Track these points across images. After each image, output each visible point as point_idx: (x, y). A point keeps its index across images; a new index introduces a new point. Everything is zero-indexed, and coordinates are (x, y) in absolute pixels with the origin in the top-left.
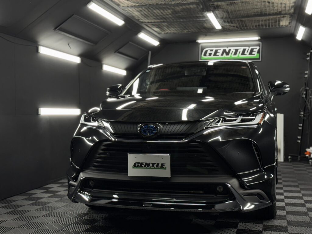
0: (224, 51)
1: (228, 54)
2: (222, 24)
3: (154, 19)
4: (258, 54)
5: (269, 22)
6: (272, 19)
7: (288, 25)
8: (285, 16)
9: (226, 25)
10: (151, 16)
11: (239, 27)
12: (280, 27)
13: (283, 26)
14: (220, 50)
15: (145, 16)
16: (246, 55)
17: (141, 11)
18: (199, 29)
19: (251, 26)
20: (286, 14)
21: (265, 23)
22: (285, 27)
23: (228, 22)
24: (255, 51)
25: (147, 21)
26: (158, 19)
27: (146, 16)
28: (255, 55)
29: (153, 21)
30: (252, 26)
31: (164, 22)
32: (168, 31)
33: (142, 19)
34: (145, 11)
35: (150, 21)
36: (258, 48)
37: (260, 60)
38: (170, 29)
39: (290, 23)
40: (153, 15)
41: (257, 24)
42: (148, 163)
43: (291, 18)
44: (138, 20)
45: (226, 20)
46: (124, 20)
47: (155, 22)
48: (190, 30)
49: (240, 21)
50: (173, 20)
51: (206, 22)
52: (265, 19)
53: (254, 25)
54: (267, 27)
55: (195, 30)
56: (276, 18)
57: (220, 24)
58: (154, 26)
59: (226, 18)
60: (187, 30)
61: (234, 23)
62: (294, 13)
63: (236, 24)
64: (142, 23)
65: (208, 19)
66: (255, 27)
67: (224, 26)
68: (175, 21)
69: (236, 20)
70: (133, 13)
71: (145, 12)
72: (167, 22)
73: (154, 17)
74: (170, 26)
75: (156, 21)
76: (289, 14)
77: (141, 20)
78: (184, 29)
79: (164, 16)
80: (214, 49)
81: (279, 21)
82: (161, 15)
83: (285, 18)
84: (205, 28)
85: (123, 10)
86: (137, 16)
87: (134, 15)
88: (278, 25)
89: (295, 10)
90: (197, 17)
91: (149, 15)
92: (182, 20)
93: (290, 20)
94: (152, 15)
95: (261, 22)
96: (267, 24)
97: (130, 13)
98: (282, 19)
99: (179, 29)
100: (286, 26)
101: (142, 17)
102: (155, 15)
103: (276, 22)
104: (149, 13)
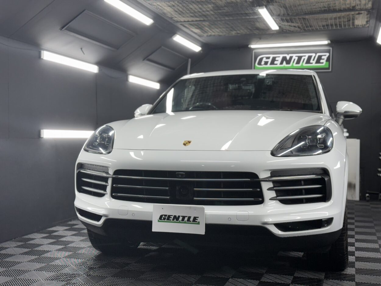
0: (284, 59)
1: (288, 62)
2: (280, 23)
3: (192, 17)
4: (328, 63)
5: (340, 20)
6: (344, 17)
7: (365, 25)
8: (360, 12)
9: (285, 25)
10: (186, 12)
11: (302, 27)
12: (355, 27)
13: (358, 25)
14: (279, 57)
15: (179, 12)
16: (312, 63)
17: (174, 6)
18: (250, 30)
19: (317, 26)
20: (361, 10)
21: (335, 22)
22: (361, 27)
23: (287, 21)
24: (324, 59)
25: (182, 19)
26: (196, 17)
27: (181, 13)
28: (324, 63)
29: (190, 19)
30: (319, 26)
31: (204, 21)
32: (211, 32)
33: (176, 17)
34: (178, 6)
35: (186, 19)
36: (328, 54)
37: (330, 70)
38: (213, 30)
39: (368, 23)
40: (190, 11)
41: (324, 23)
42: (177, 217)
43: (369, 16)
44: (171, 18)
45: (284, 18)
46: (154, 19)
47: (193, 21)
48: (239, 32)
49: (302, 20)
50: (216, 18)
51: (258, 20)
52: (334, 16)
53: (321, 26)
54: (339, 28)
55: (246, 31)
56: (349, 15)
57: (277, 23)
58: (192, 27)
59: (284, 15)
60: (235, 32)
61: (294, 22)
62: (372, 8)
63: (298, 23)
64: (177, 22)
65: (260, 16)
66: (322, 28)
67: (282, 26)
68: (218, 19)
69: (297, 18)
70: (164, 9)
71: (179, 8)
72: (208, 21)
73: (191, 14)
74: (213, 26)
75: (194, 19)
76: (366, 10)
77: (175, 19)
78: (231, 30)
79: (204, 13)
80: (272, 56)
81: (353, 19)
82: (200, 12)
83: (361, 15)
84: (258, 29)
85: (151, 5)
86: (170, 13)
87: (165, 11)
88: (352, 25)
89: (373, 5)
90: (247, 14)
91: (184, 12)
92: (227, 18)
93: (367, 18)
94: (188, 12)
95: (329, 21)
96: (338, 24)
97: (160, 9)
98: (357, 16)
99: (224, 29)
100: (363, 26)
101: (175, 14)
102: (192, 11)
103: (349, 21)
104: (185, 9)
